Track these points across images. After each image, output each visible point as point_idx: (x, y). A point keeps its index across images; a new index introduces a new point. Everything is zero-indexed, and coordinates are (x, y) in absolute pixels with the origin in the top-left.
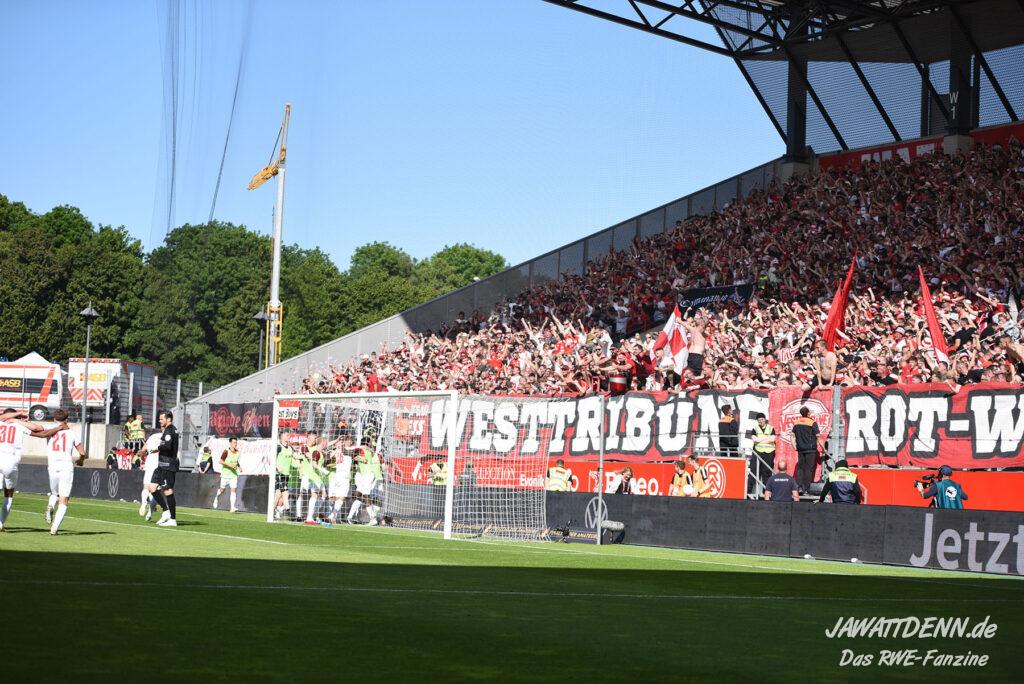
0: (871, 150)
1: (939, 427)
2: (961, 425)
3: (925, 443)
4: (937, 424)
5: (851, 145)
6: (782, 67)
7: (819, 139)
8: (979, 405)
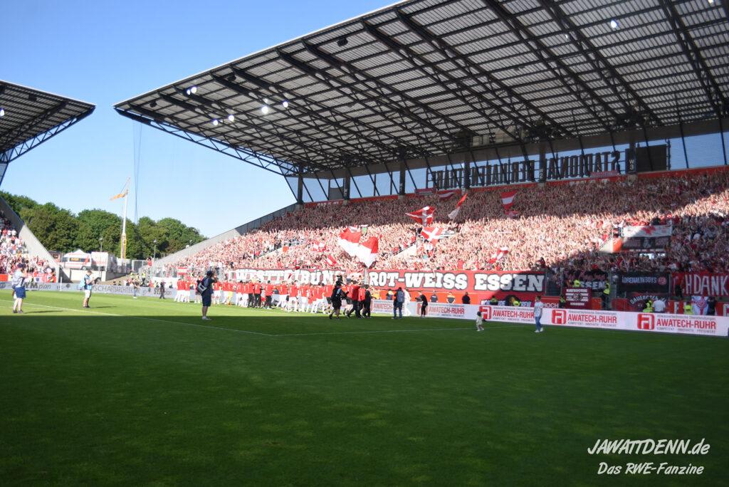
0: (321, 203)
1: (396, 281)
2: (401, 280)
3: (392, 284)
4: (395, 279)
5: (314, 201)
6: (297, 179)
7: (306, 199)
8: (407, 275)
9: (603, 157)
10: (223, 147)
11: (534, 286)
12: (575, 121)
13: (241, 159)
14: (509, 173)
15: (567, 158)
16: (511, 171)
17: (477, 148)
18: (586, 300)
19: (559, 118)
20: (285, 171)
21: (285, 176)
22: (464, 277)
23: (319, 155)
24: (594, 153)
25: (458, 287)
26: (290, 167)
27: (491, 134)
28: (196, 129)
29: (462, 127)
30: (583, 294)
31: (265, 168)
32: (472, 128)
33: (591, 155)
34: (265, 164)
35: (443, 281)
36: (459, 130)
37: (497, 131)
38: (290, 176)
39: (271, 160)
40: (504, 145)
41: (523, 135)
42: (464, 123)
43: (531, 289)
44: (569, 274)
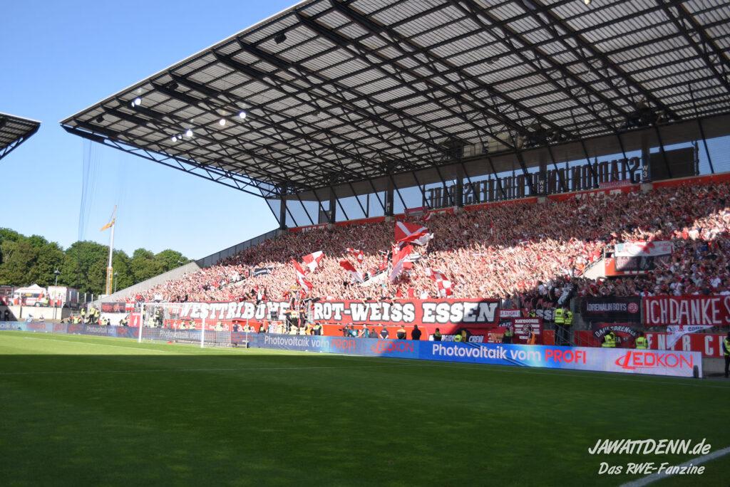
0: (305, 227)
1: (342, 313)
2: (347, 312)
3: (338, 317)
4: (341, 311)
5: (299, 226)
6: (278, 202)
7: (290, 224)
8: (353, 306)
9: (620, 166)
10: (191, 167)
11: (484, 315)
12: (576, 124)
13: (213, 180)
14: (514, 187)
15: (579, 167)
16: (516, 185)
17: (468, 159)
18: (537, 332)
19: (559, 120)
20: (266, 193)
21: (266, 198)
22: (411, 307)
23: (298, 173)
24: (610, 161)
25: (406, 319)
26: (272, 188)
27: (483, 143)
28: (155, 147)
29: (450, 135)
30: (533, 326)
31: (242, 190)
32: (462, 136)
33: (606, 164)
34: (241, 185)
35: (390, 313)
36: (445, 139)
37: (489, 138)
38: (270, 198)
39: (249, 181)
40: (498, 154)
41: (519, 142)
42: (451, 130)
43: (481, 319)
44: (525, 301)
